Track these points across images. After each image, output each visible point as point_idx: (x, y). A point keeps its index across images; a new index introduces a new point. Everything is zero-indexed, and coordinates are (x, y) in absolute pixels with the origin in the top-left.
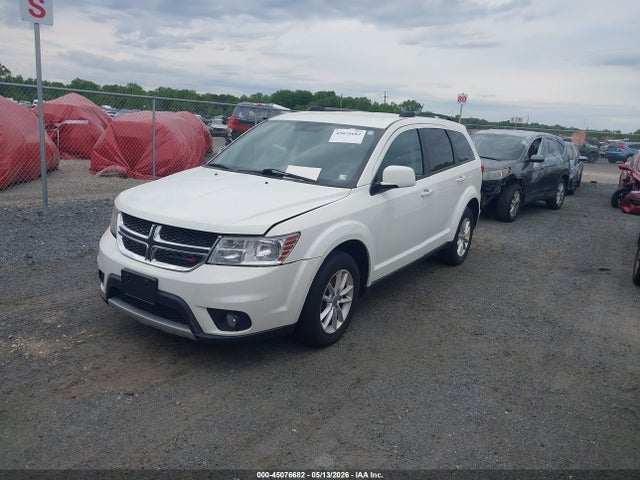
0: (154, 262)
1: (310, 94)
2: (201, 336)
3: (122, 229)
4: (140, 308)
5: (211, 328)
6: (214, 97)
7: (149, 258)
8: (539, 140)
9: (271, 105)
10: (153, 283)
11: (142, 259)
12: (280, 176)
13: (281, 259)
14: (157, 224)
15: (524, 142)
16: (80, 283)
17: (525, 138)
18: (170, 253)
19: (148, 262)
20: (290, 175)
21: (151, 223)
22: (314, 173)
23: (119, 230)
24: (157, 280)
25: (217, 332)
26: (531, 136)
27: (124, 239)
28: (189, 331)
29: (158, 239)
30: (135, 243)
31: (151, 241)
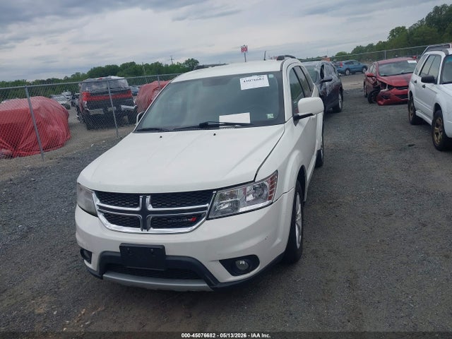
0: (152, 230)
1: (116, 66)
2: (218, 286)
3: (100, 207)
4: (142, 276)
5: (225, 277)
6: (43, 82)
7: (145, 227)
8: (323, 66)
9: (108, 77)
10: (159, 250)
11: (138, 230)
12: (216, 126)
13: (270, 198)
14: (145, 195)
15: (316, 69)
16: (42, 263)
17: (314, 66)
18: (169, 218)
19: (145, 231)
20: (227, 124)
21: (137, 196)
22: (245, 118)
23: (97, 208)
24: (164, 247)
25: (232, 278)
26: (318, 64)
27: (107, 216)
28: (206, 285)
29: (150, 208)
30: (124, 217)
31: (144, 211)
